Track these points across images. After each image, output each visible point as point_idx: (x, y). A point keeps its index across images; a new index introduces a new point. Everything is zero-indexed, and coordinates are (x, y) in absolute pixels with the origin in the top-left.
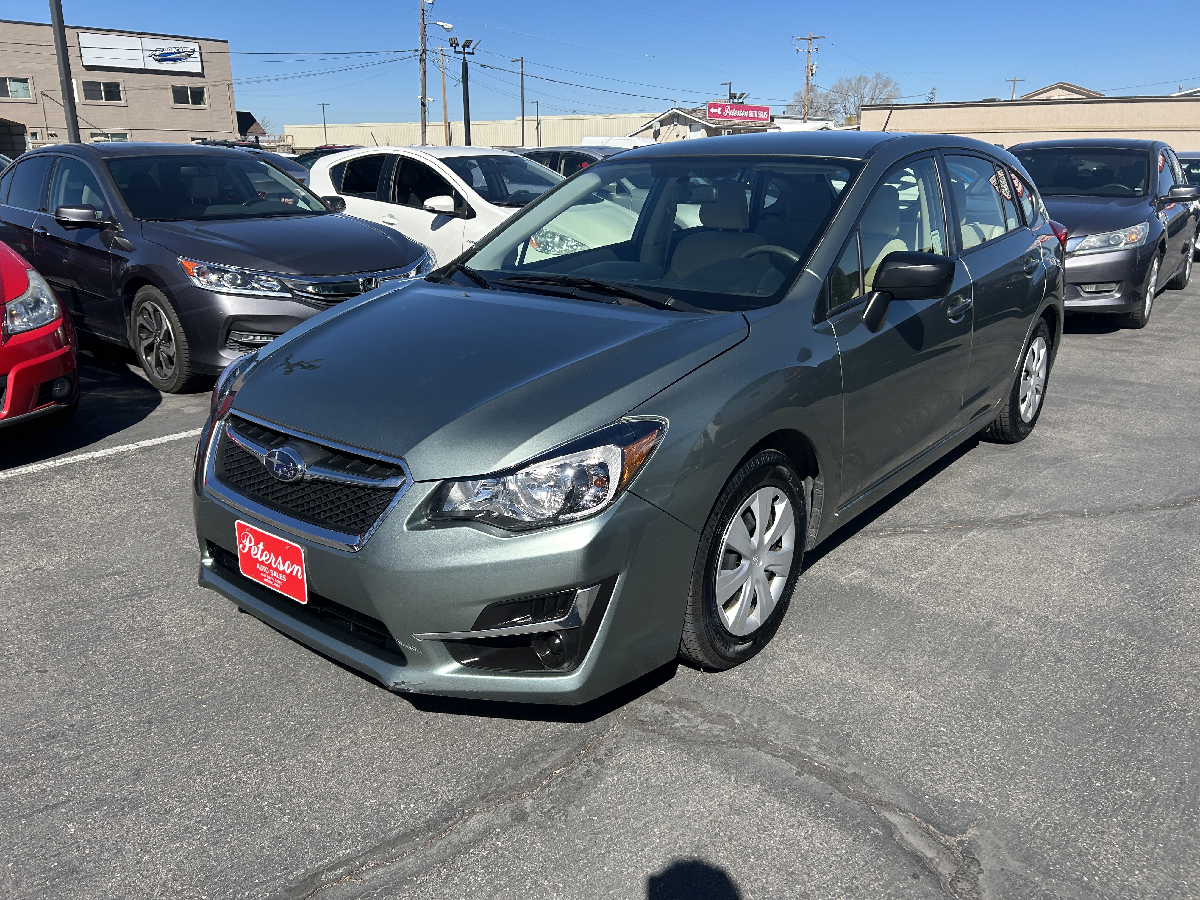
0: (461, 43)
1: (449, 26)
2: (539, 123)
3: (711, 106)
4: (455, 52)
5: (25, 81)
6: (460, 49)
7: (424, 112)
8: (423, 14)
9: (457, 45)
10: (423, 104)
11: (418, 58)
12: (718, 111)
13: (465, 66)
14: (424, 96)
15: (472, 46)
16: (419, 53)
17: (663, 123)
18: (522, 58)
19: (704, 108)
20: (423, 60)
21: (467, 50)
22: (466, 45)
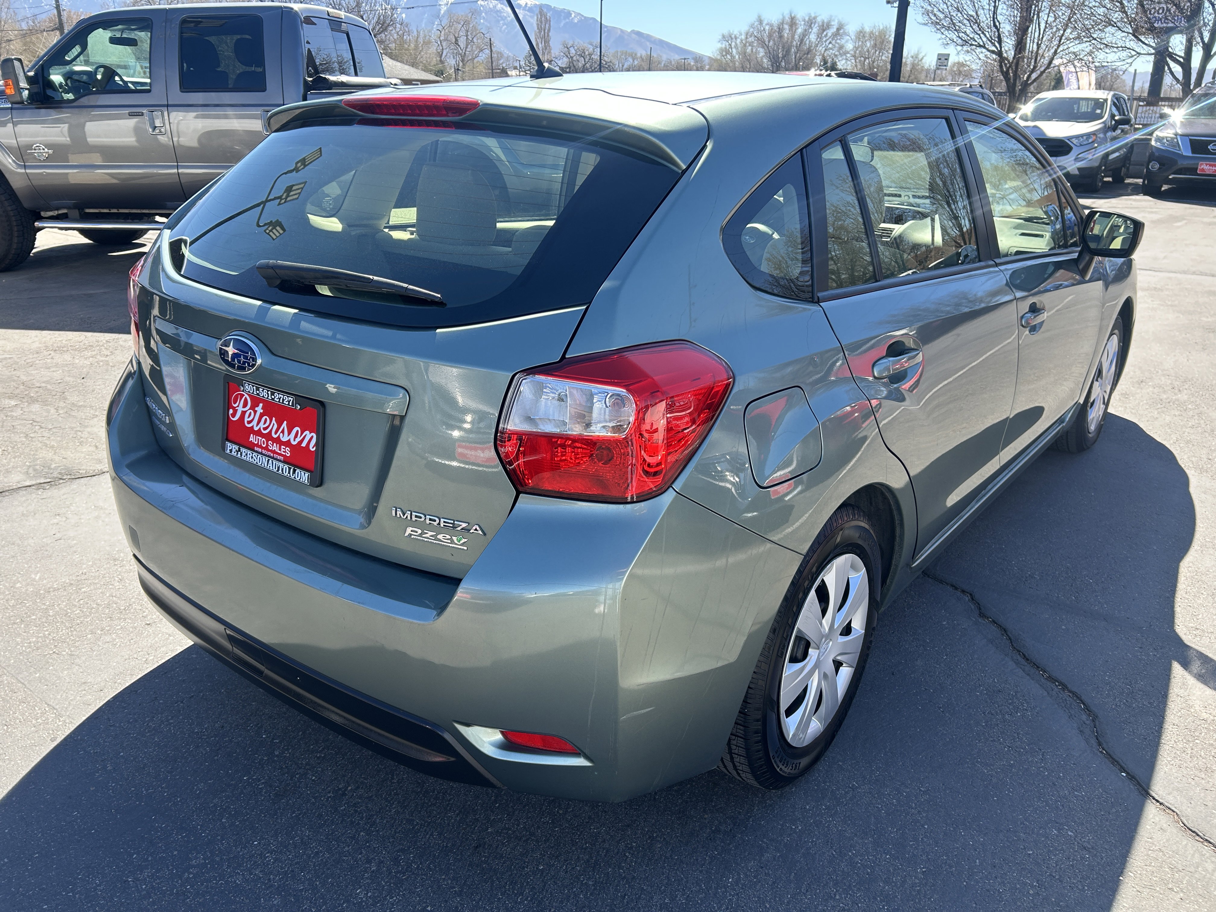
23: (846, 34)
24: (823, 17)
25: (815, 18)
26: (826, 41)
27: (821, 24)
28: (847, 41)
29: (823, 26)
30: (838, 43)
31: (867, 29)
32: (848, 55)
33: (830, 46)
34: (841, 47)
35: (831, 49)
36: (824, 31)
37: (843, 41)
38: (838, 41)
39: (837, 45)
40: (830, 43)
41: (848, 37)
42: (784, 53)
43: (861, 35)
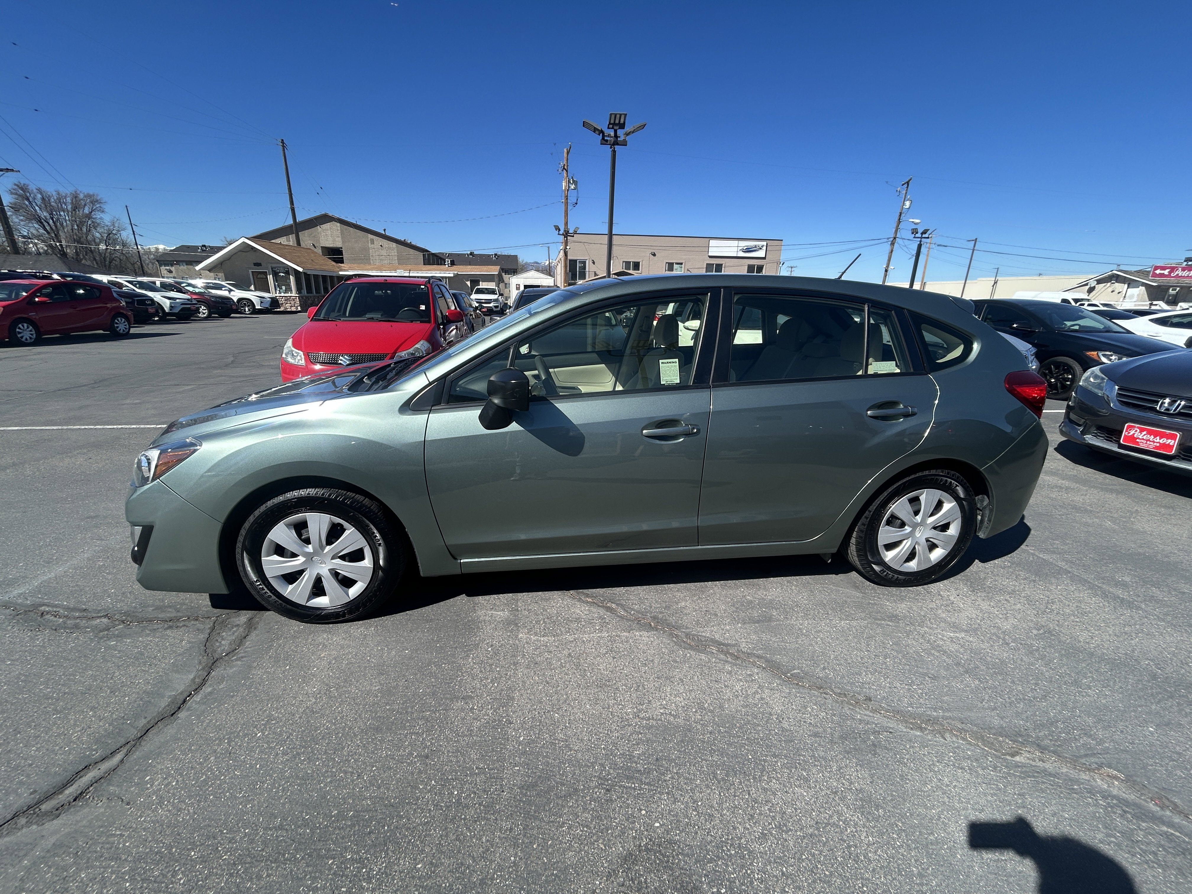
0: (920, 231)
1: (917, 221)
2: (996, 283)
3: (1156, 268)
4: (915, 237)
5: (682, 264)
6: (919, 235)
7: (885, 276)
8: (900, 215)
9: (917, 233)
10: (886, 271)
11: (890, 243)
12: (1166, 272)
13: (920, 246)
14: (888, 266)
15: (929, 232)
16: (892, 239)
17: (1099, 282)
18: (976, 239)
19: (1149, 269)
20: (893, 244)
21: (924, 236)
22: (924, 232)
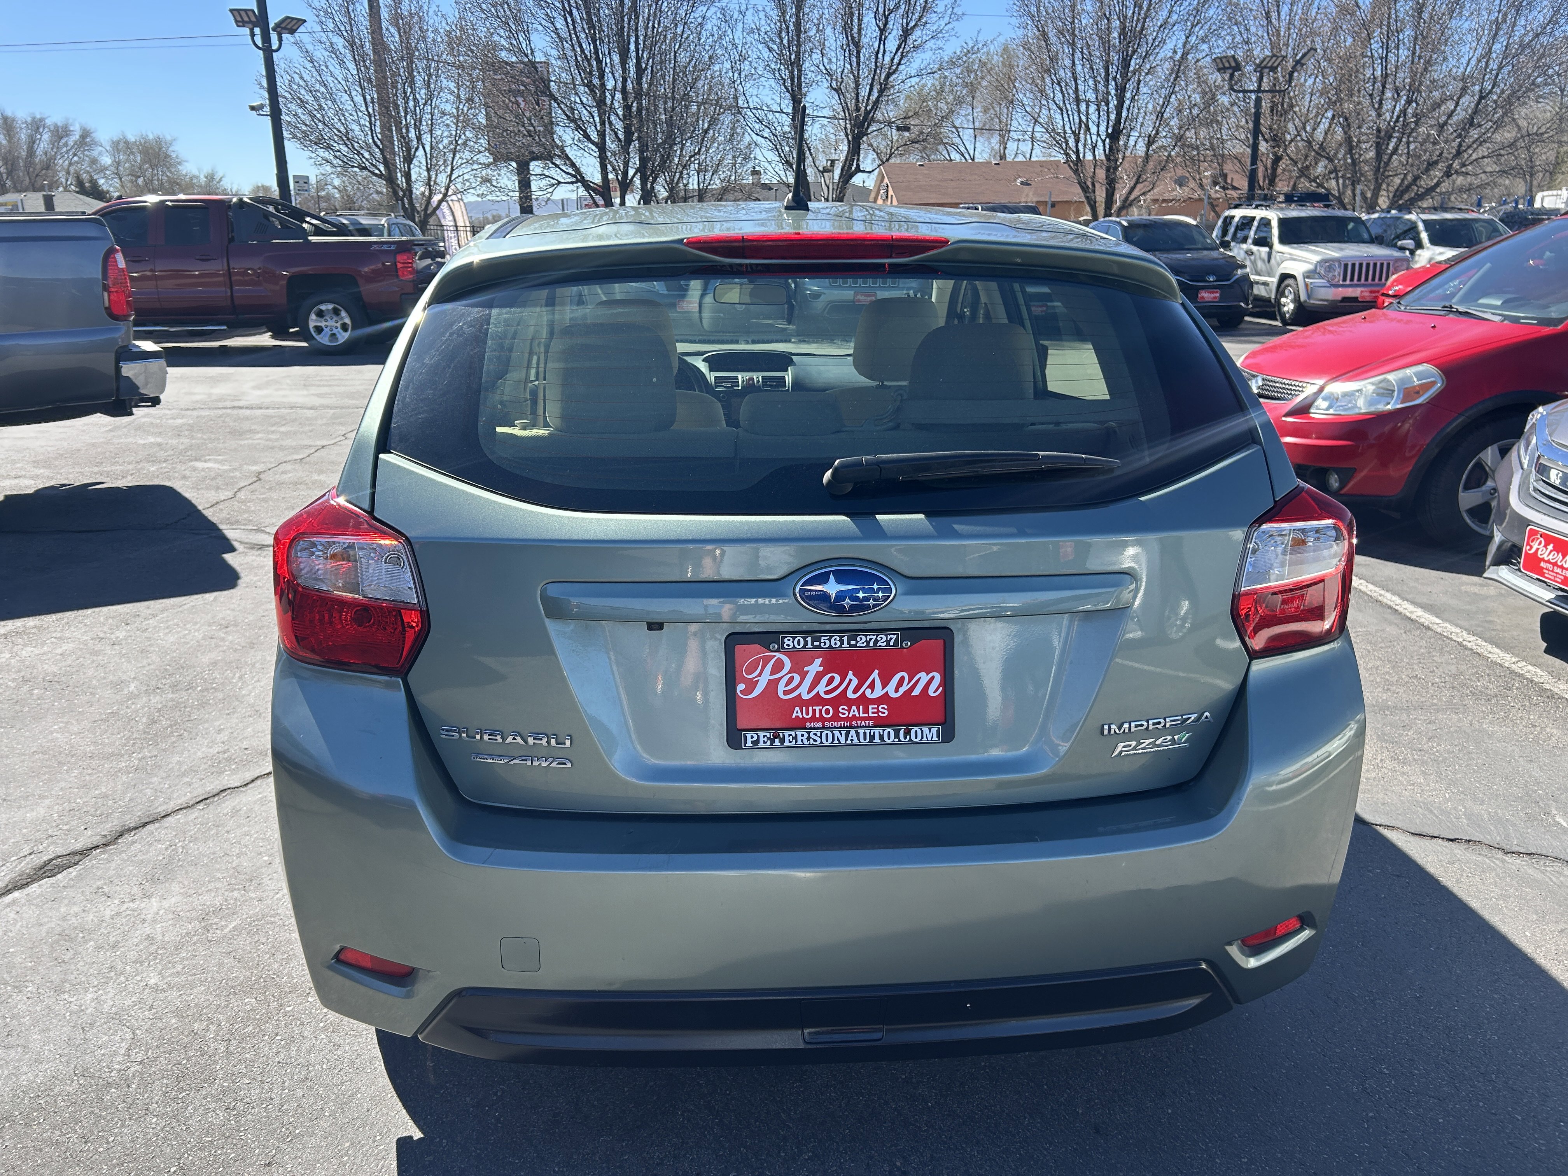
23: (96, 143)
24: (54, 118)
25: (42, 120)
26: (67, 152)
27: (52, 128)
28: (100, 153)
29: (58, 131)
30: (87, 156)
31: (131, 138)
32: (108, 172)
33: (76, 158)
34: (94, 161)
35: (77, 163)
36: (61, 138)
37: (95, 153)
38: (86, 153)
39: (87, 159)
40: (75, 155)
41: (100, 148)
42: (9, 167)
43: (121, 146)
